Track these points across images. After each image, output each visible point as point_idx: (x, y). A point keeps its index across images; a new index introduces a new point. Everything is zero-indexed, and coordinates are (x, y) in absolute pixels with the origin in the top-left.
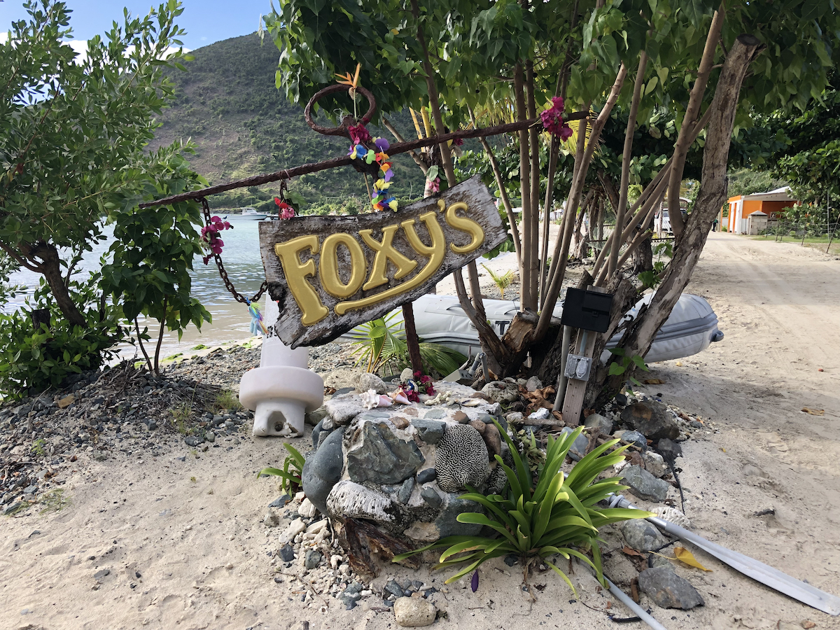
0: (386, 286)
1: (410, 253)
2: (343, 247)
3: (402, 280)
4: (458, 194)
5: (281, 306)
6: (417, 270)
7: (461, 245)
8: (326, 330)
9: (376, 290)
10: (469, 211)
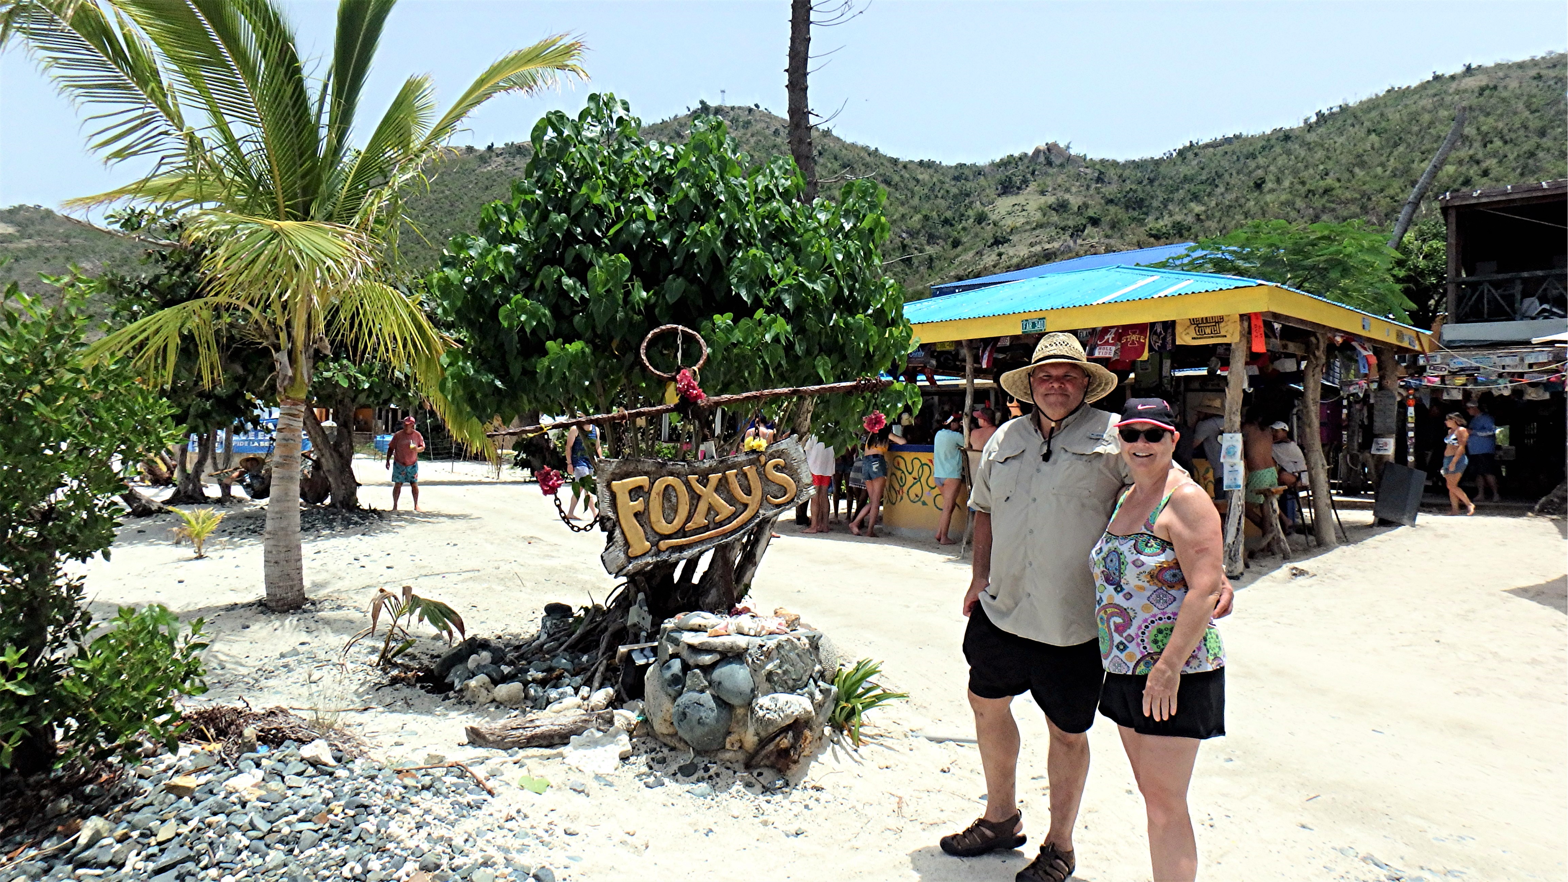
0: (706, 528)
1: (731, 500)
2: (670, 489)
3: (721, 524)
4: (777, 451)
5: (610, 539)
6: (735, 516)
7: (776, 497)
8: (648, 564)
9: (696, 532)
10: (785, 467)
